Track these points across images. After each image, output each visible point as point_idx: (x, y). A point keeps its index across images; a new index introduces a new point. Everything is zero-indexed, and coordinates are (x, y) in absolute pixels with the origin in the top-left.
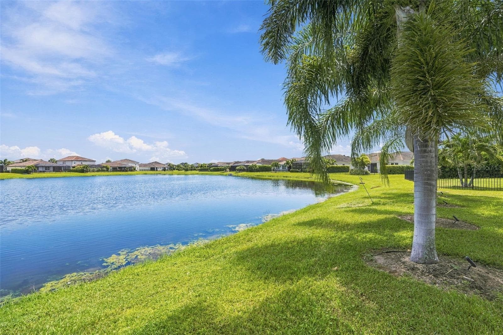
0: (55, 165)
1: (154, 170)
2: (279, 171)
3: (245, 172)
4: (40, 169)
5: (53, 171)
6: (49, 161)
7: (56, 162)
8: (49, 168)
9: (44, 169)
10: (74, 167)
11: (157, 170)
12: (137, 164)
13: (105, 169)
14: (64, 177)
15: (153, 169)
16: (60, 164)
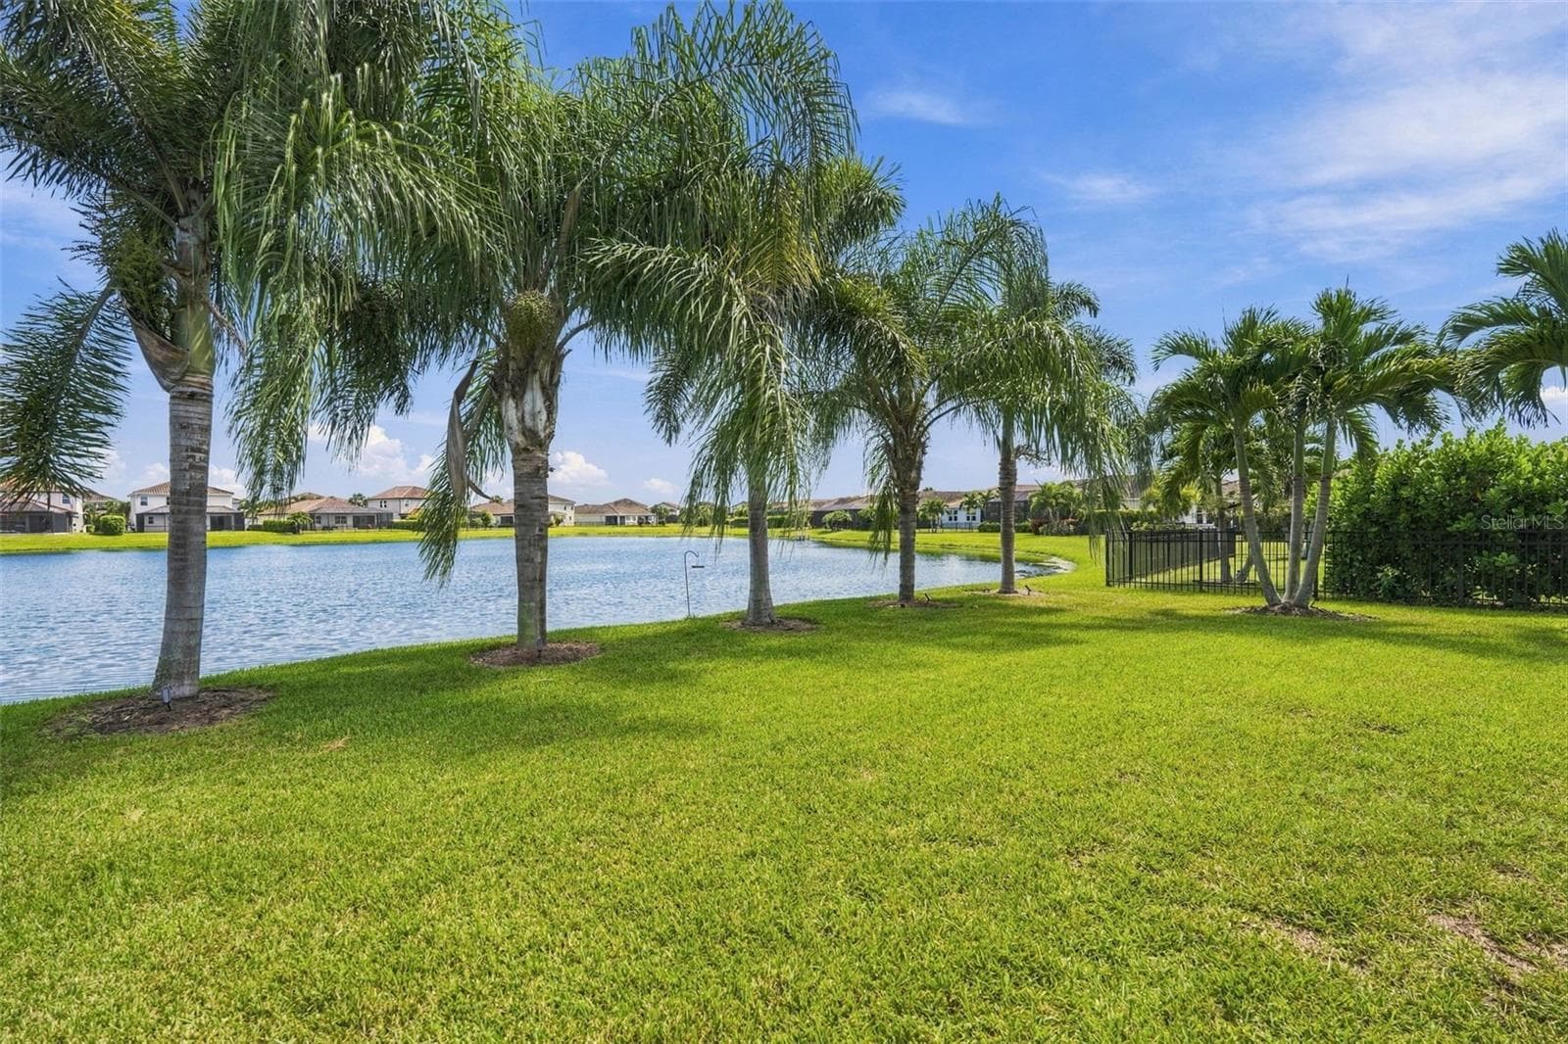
0: (362, 510)
1: (616, 524)
2: (956, 527)
3: (849, 532)
4: (324, 522)
5: (354, 526)
6: (350, 501)
7: (366, 503)
8: (344, 518)
9: (332, 523)
10: (403, 516)
11: (623, 524)
12: (569, 508)
13: (478, 520)
14: (375, 542)
15: (612, 521)
16: (374, 508)
